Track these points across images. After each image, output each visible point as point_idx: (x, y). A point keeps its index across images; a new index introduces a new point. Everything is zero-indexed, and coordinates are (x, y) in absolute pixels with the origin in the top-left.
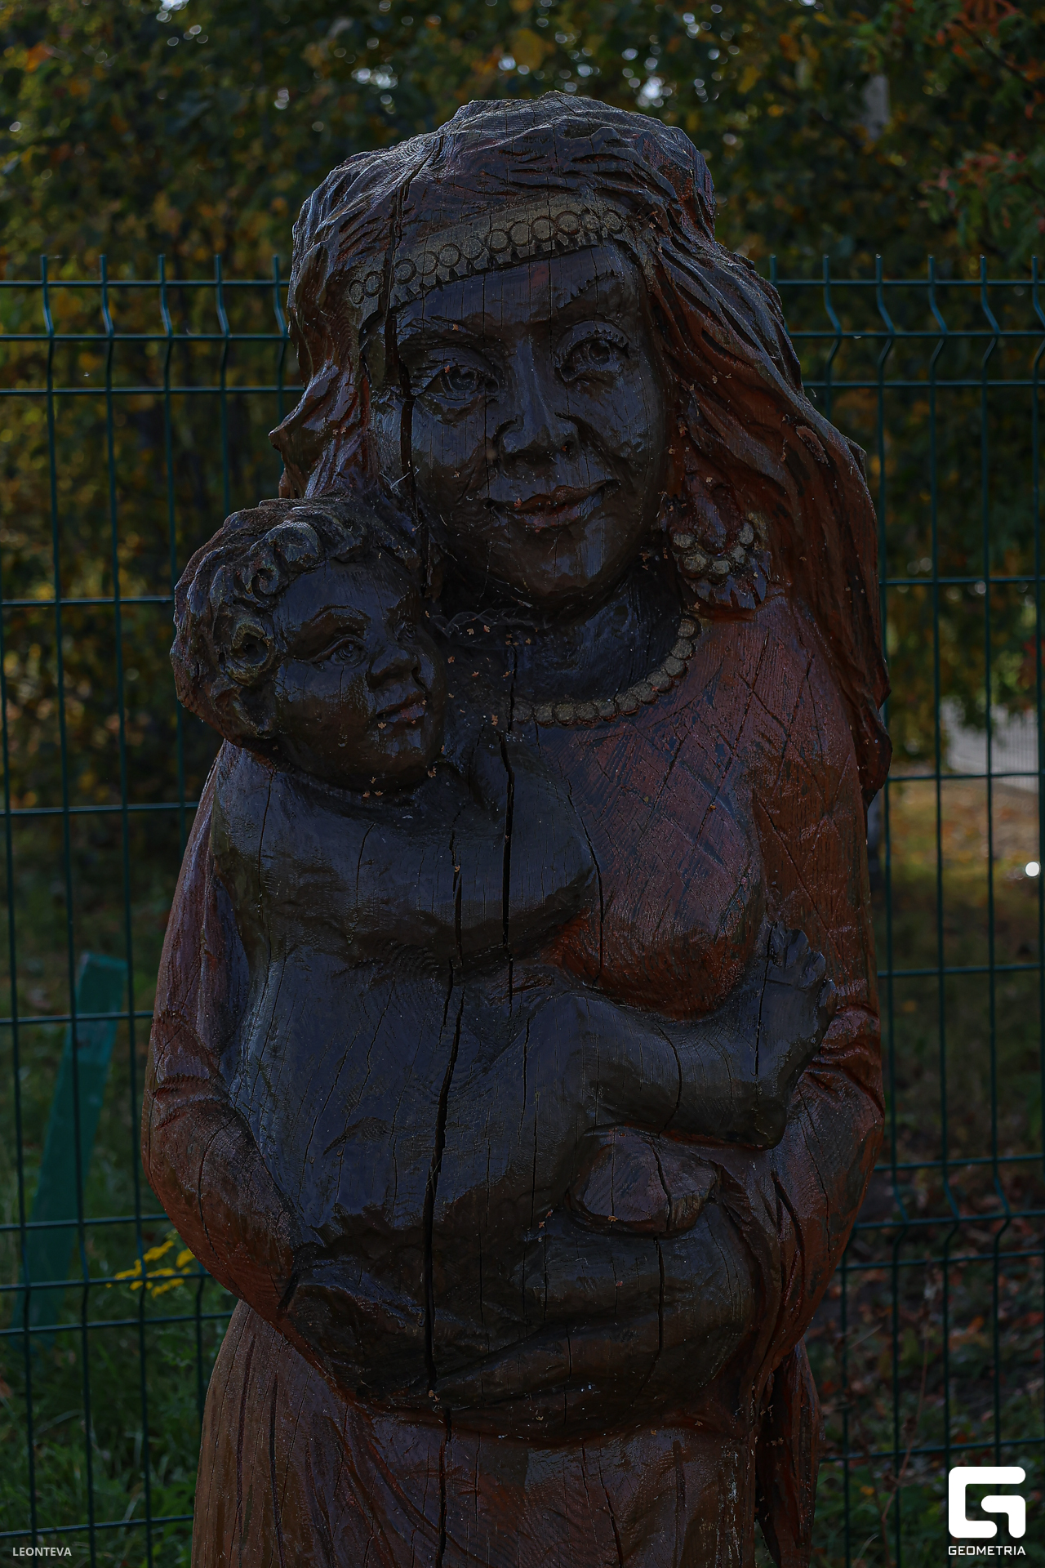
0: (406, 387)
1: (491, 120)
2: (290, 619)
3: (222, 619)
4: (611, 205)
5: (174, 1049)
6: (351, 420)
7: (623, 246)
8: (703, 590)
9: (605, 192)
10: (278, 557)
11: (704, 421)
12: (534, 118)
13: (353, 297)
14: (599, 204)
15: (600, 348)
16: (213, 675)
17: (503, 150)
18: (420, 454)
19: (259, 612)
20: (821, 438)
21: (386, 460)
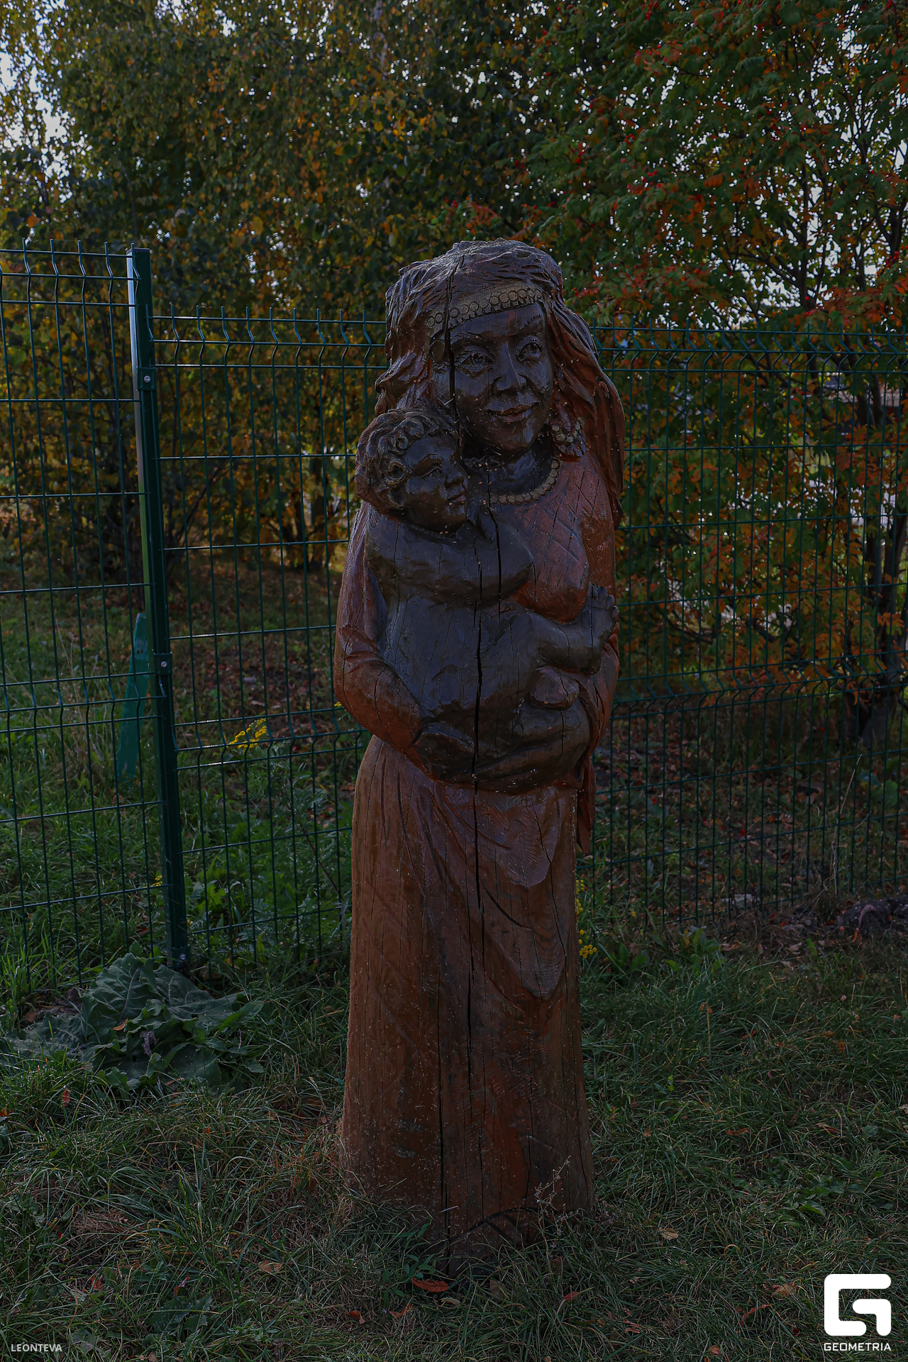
0: (452, 362)
1: (485, 249)
2: (411, 461)
3: (384, 459)
4: (537, 287)
5: (354, 640)
6: (423, 376)
7: (541, 304)
8: (563, 449)
9: (534, 281)
10: (407, 434)
11: (565, 379)
12: (503, 249)
13: (429, 323)
14: (532, 286)
15: (534, 347)
16: (378, 483)
17: (493, 262)
18: (460, 391)
19: (399, 456)
20: (608, 386)
21: (441, 393)
